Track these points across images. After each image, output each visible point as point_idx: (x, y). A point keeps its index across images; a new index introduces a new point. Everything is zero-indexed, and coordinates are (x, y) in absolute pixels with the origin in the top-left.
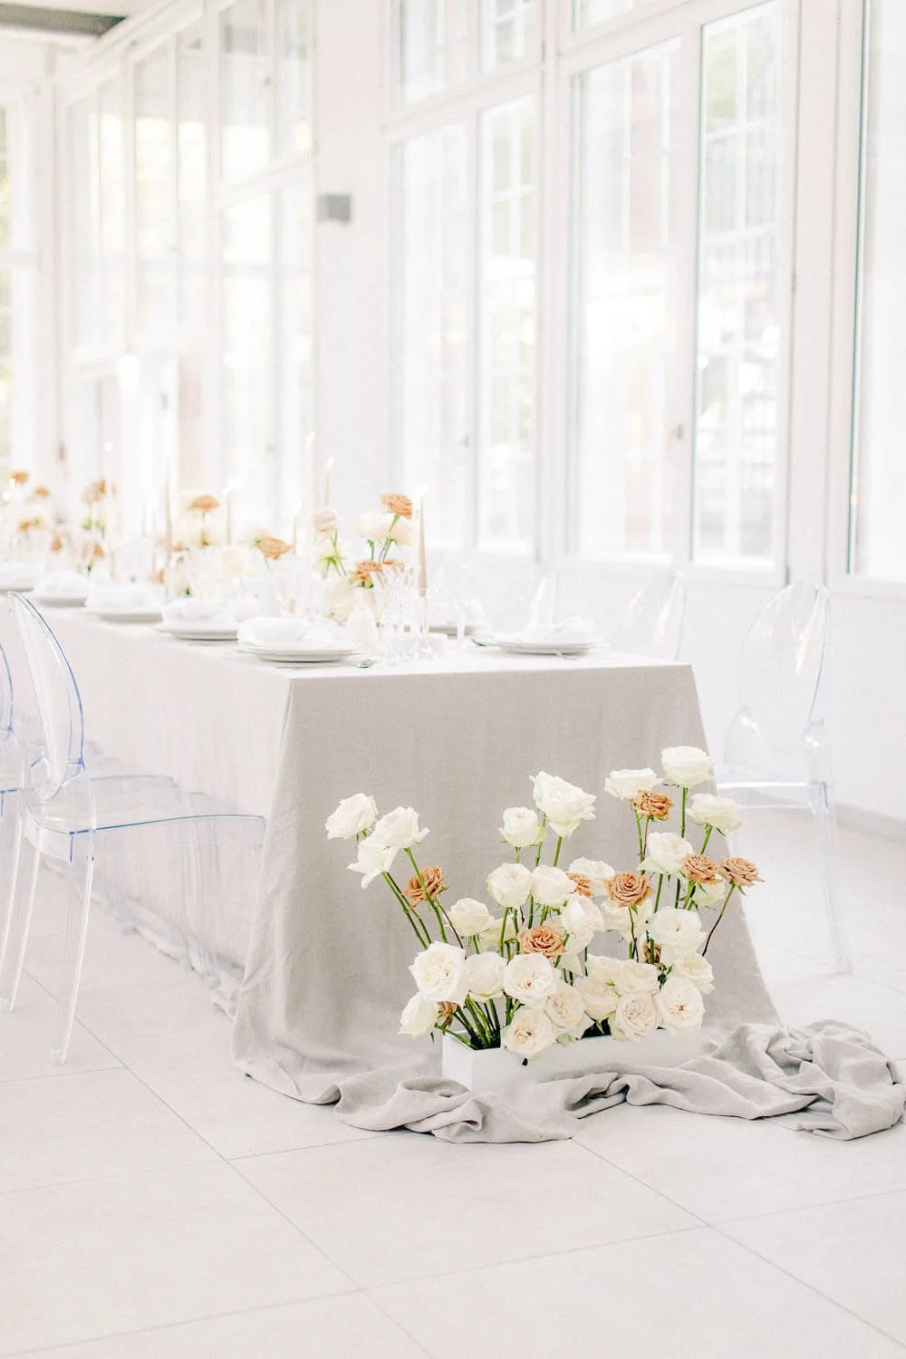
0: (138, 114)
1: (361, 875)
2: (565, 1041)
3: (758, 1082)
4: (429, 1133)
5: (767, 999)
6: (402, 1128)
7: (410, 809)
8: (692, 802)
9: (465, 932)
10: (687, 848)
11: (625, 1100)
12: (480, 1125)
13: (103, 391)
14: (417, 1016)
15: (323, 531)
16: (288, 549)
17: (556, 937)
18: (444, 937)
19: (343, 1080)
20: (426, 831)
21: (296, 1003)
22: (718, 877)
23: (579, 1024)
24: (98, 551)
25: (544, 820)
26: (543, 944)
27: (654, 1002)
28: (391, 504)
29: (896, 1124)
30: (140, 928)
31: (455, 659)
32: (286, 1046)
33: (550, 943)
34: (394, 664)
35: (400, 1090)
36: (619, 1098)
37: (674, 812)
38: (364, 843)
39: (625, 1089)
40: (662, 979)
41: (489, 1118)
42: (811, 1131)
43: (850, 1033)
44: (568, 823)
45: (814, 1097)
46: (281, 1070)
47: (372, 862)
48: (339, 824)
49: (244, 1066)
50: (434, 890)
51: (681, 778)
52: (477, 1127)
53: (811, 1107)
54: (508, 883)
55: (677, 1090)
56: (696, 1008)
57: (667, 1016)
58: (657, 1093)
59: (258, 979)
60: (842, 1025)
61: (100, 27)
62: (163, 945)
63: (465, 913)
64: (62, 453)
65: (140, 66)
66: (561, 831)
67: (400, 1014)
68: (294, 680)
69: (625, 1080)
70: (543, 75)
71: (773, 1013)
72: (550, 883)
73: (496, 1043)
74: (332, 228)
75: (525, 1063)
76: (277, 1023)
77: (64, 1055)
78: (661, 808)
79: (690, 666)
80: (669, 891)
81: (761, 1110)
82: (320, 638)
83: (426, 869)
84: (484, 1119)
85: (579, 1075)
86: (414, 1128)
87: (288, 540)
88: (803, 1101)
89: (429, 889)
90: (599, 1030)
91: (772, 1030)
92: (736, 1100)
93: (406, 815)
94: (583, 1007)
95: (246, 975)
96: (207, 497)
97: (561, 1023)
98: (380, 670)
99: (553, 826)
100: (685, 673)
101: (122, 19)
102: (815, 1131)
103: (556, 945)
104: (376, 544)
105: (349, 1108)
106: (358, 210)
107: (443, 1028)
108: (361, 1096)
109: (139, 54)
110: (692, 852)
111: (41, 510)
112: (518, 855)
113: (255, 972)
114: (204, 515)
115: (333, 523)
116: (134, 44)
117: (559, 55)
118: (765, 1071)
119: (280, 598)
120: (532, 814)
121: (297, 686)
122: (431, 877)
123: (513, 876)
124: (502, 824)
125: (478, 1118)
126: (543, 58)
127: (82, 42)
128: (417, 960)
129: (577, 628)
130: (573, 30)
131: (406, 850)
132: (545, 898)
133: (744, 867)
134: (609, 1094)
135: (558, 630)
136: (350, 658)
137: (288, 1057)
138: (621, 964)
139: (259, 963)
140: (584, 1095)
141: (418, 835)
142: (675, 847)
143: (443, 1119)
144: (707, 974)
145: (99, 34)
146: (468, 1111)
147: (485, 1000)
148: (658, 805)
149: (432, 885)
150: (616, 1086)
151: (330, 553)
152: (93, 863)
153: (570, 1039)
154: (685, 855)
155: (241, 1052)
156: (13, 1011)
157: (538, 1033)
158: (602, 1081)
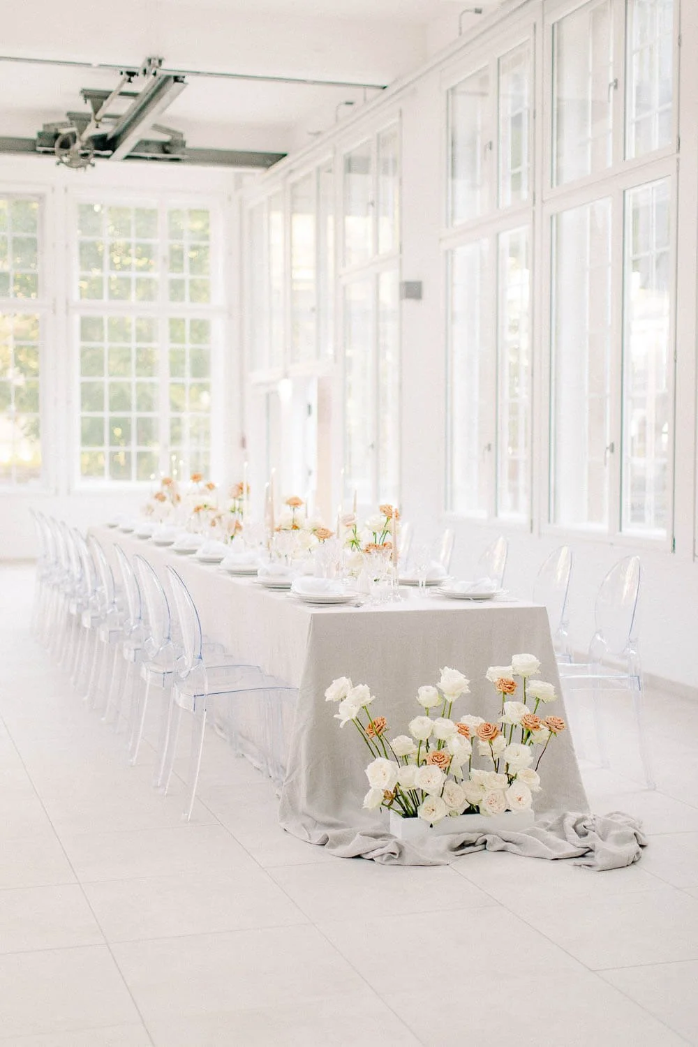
0: (293, 211)
1: (341, 721)
2: (454, 814)
3: (560, 841)
4: (372, 860)
5: (584, 798)
6: (359, 857)
7: (366, 685)
8: (529, 685)
9: (399, 753)
10: (526, 710)
11: (485, 849)
12: (398, 855)
13: (271, 400)
14: (372, 800)
15: (348, 526)
16: (331, 534)
17: (446, 757)
18: (386, 756)
19: (331, 832)
20: (374, 697)
21: (312, 793)
22: (541, 726)
23: (461, 806)
24: (238, 527)
25: (440, 692)
26: (438, 760)
27: (504, 794)
28: (385, 512)
29: (630, 865)
30: (245, 755)
31: (418, 601)
32: (308, 816)
33: (442, 760)
34: (376, 605)
35: (358, 836)
36: (481, 847)
37: (519, 691)
38: (342, 704)
39: (485, 843)
40: (510, 782)
41: (403, 853)
42: (580, 866)
43: (625, 819)
44: (454, 695)
45: (587, 850)
46: (303, 828)
47: (347, 713)
48: (330, 694)
49: (283, 825)
50: (380, 730)
51: (521, 671)
52: (397, 855)
53: (587, 854)
54: (420, 726)
55: (515, 844)
56: (528, 800)
57: (511, 804)
58: (502, 845)
59: (293, 778)
60: (624, 815)
61: (269, 162)
62: (256, 764)
63: (400, 744)
64: (243, 443)
65: (294, 185)
66: (450, 699)
67: (364, 798)
68: (313, 615)
69: (486, 837)
70: (534, 212)
71: (587, 807)
72: (444, 728)
73: (415, 815)
74: (410, 304)
75: (431, 826)
76: (302, 803)
77: (189, 817)
78: (510, 688)
79: (545, 607)
80: (518, 734)
81: (556, 855)
82: (337, 589)
83: (377, 719)
84: (400, 853)
85: (459, 833)
86: (364, 856)
87: (332, 529)
88: (583, 851)
89: (379, 730)
90: (472, 810)
91: (580, 815)
92: (544, 849)
93: (363, 689)
94: (464, 797)
95: (287, 775)
96: (296, 499)
97: (451, 804)
98: (367, 608)
99: (446, 697)
100: (543, 611)
101: (285, 155)
102: (583, 866)
103: (444, 762)
104: (378, 534)
105: (333, 846)
106: (426, 292)
107: (389, 806)
108: (340, 841)
109: (293, 179)
110: (528, 712)
111: (209, 499)
112: (427, 712)
113: (290, 775)
114: (294, 509)
115: (353, 521)
116: (291, 172)
117: (543, 201)
118: (568, 836)
119: (322, 565)
120: (435, 689)
121: (315, 618)
122: (379, 723)
123: (423, 723)
124: (418, 695)
125: (397, 852)
126: (534, 203)
127: (258, 171)
128: (369, 767)
129: (487, 584)
130: (552, 186)
131: (363, 707)
132: (441, 736)
133: (556, 722)
134: (477, 844)
135: (475, 585)
136: (352, 601)
137: (308, 821)
138: (488, 774)
139: (293, 769)
140: (461, 843)
141: (369, 699)
142: (519, 709)
143: (379, 851)
144: (536, 780)
145: (268, 166)
146: (391, 847)
147: (408, 790)
148: (507, 686)
149: (379, 727)
150: (479, 841)
151: (354, 539)
152: (205, 713)
153: (457, 814)
154: (523, 714)
155: (284, 816)
156: (167, 795)
157: (438, 811)
158: (473, 838)
